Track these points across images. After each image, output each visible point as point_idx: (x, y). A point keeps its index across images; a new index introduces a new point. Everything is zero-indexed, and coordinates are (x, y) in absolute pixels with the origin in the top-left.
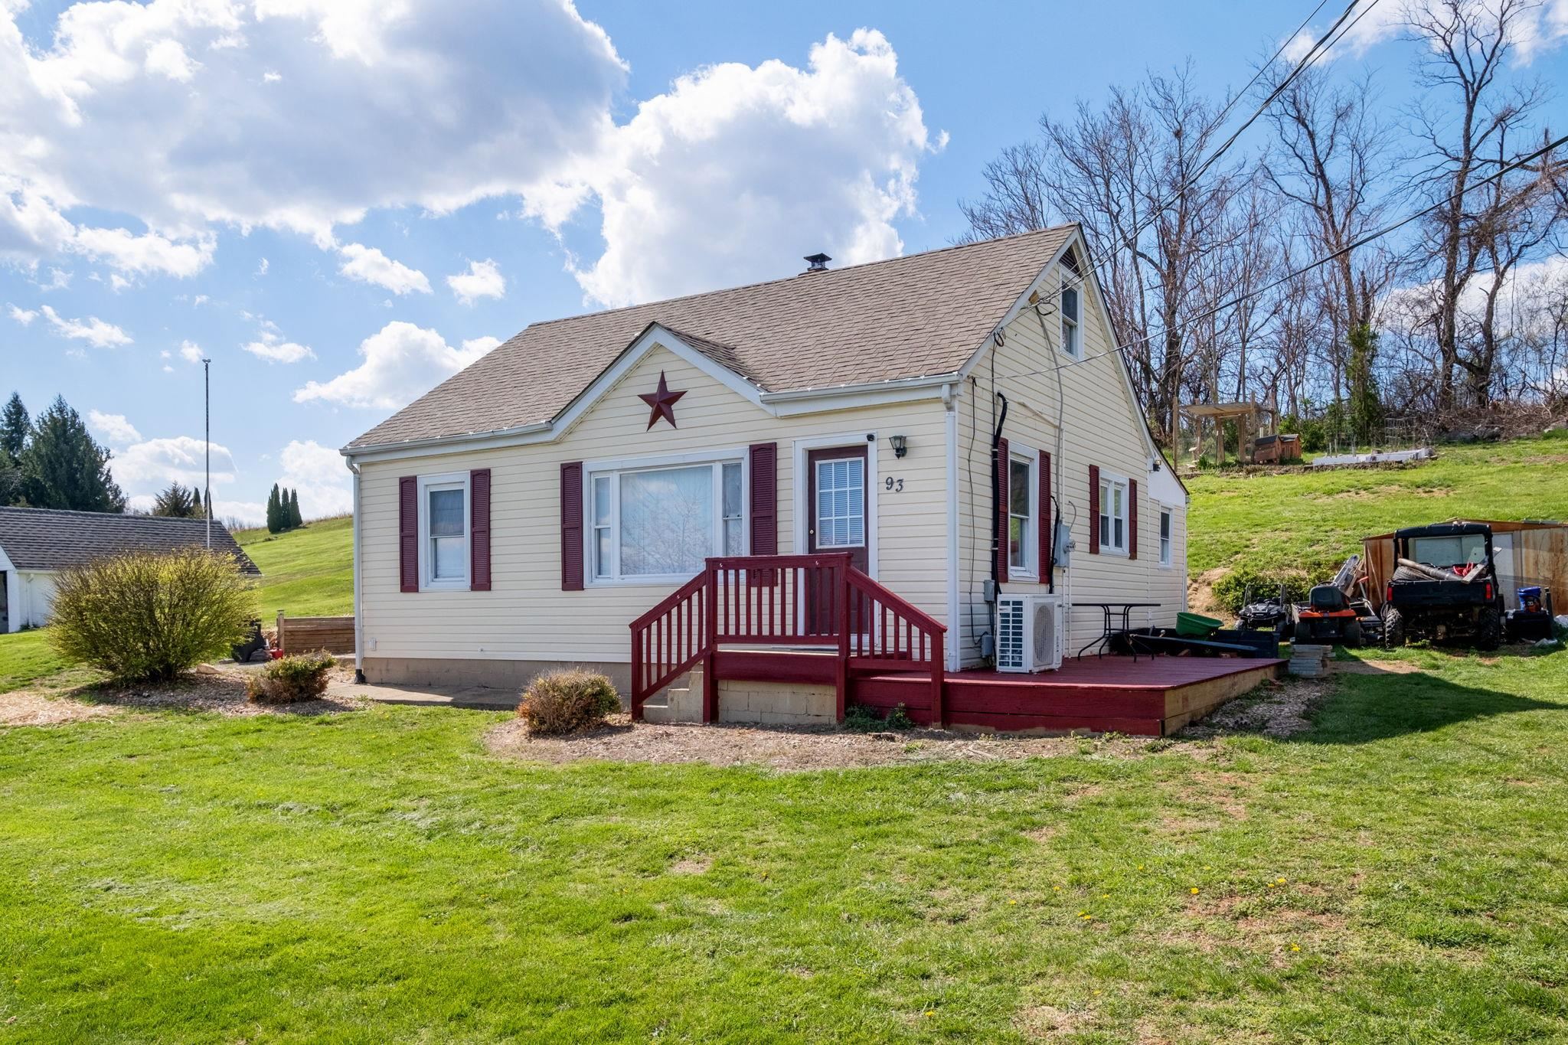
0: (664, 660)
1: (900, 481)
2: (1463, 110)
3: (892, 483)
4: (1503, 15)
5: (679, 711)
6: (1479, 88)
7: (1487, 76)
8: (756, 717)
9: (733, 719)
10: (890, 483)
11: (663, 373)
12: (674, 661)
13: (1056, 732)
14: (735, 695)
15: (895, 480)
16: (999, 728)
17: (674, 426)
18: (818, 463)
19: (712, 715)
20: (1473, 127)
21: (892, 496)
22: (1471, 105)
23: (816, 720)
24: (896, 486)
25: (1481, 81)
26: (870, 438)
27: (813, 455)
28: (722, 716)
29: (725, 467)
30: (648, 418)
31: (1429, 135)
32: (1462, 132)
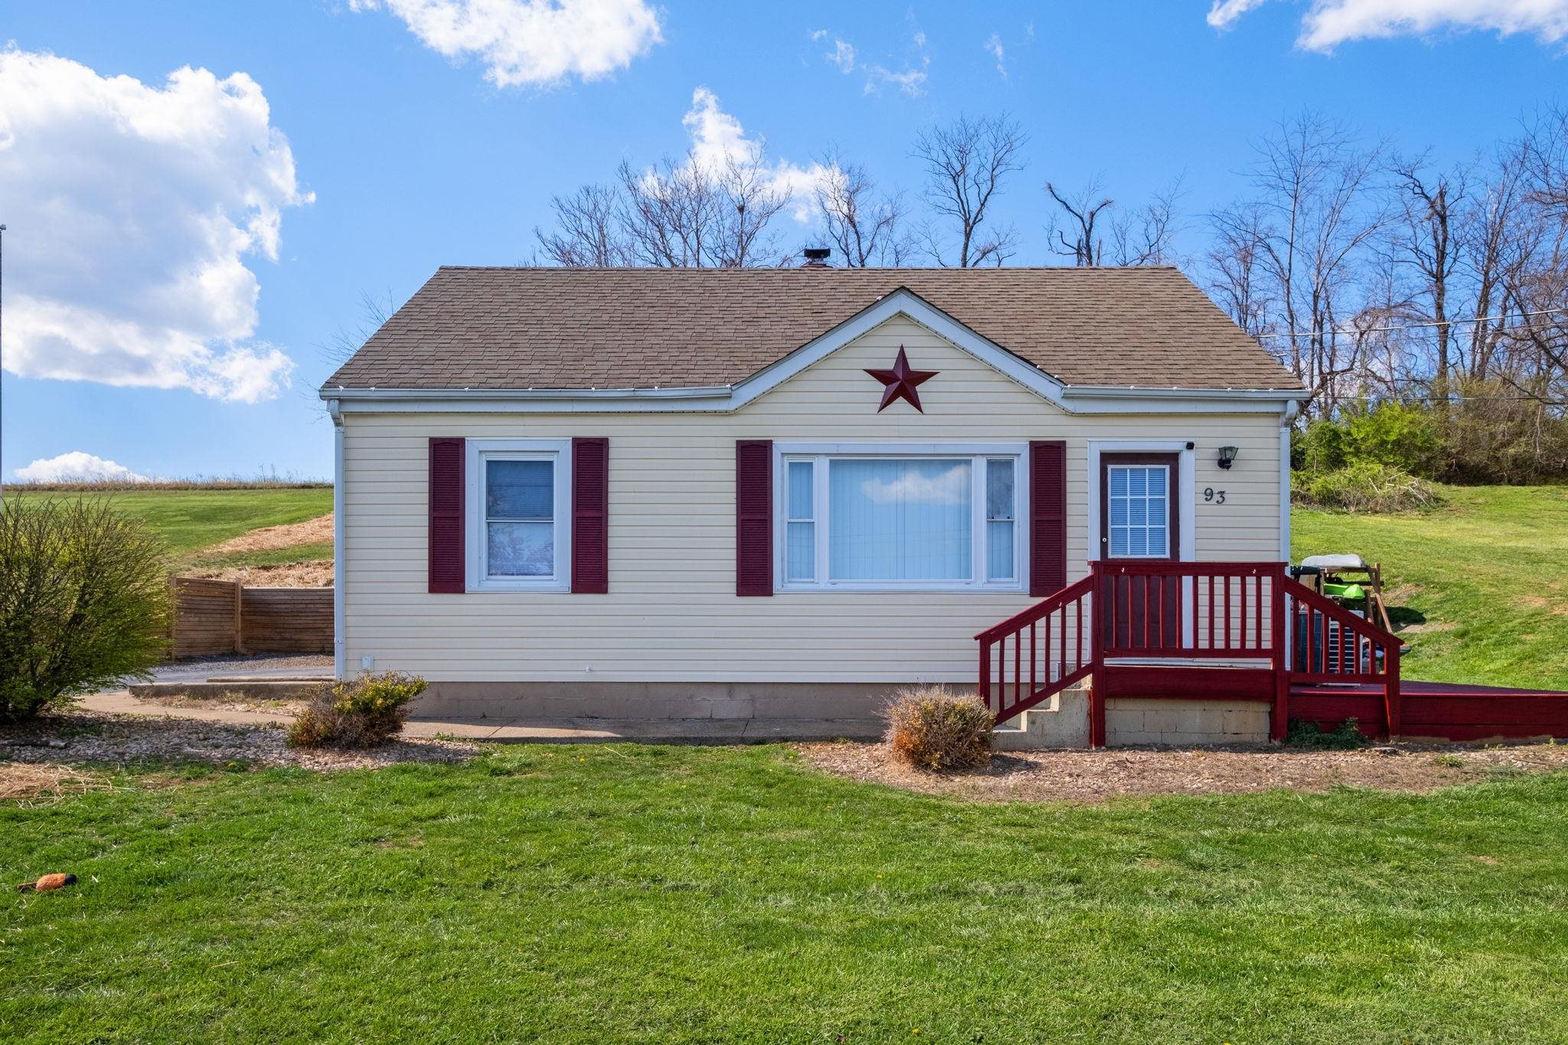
0: (1010, 678)
1: (1222, 493)
2: (963, 238)
3: (1212, 494)
4: (993, 170)
5: (1043, 735)
6: (974, 223)
7: (980, 217)
8: (1156, 738)
9: (1123, 739)
10: (1209, 494)
11: (902, 347)
12: (1025, 678)
13: (1515, 740)
14: (1124, 715)
15: (1215, 491)
16: (1454, 738)
17: (920, 409)
18: (1110, 467)
19: (1098, 737)
20: (969, 254)
21: (1212, 508)
22: (968, 235)
23: (1236, 738)
24: (1216, 497)
25: (976, 218)
26: (1190, 446)
27: (1107, 458)
28: (1110, 738)
29: (990, 463)
30: (879, 398)
31: (934, 252)
32: (961, 256)
